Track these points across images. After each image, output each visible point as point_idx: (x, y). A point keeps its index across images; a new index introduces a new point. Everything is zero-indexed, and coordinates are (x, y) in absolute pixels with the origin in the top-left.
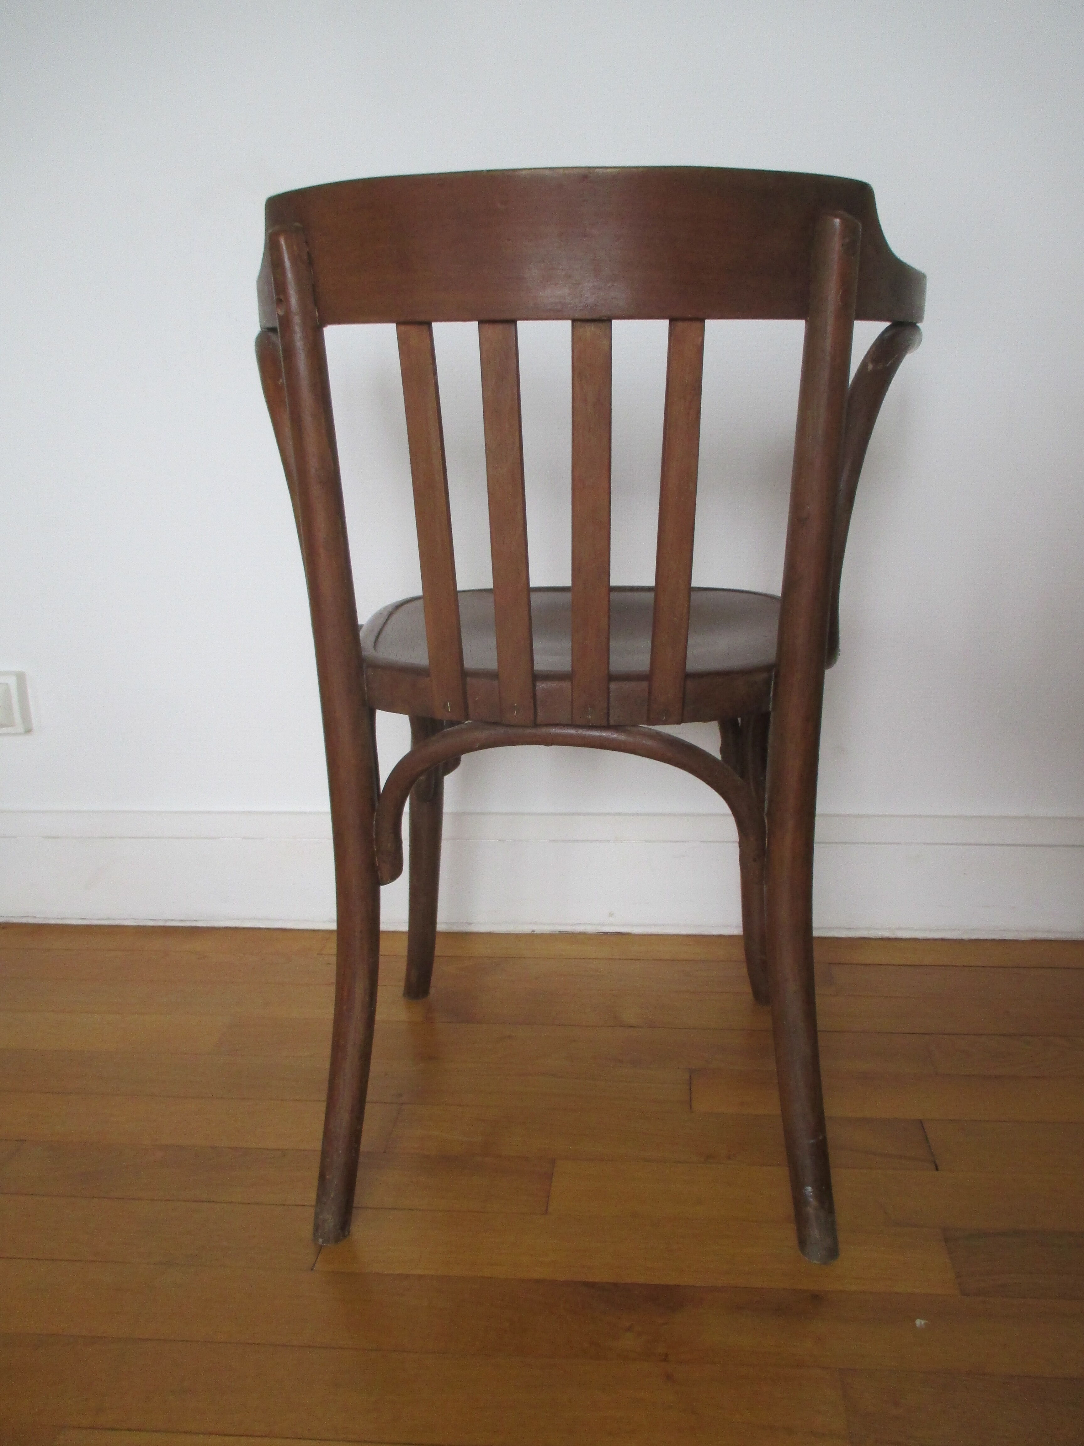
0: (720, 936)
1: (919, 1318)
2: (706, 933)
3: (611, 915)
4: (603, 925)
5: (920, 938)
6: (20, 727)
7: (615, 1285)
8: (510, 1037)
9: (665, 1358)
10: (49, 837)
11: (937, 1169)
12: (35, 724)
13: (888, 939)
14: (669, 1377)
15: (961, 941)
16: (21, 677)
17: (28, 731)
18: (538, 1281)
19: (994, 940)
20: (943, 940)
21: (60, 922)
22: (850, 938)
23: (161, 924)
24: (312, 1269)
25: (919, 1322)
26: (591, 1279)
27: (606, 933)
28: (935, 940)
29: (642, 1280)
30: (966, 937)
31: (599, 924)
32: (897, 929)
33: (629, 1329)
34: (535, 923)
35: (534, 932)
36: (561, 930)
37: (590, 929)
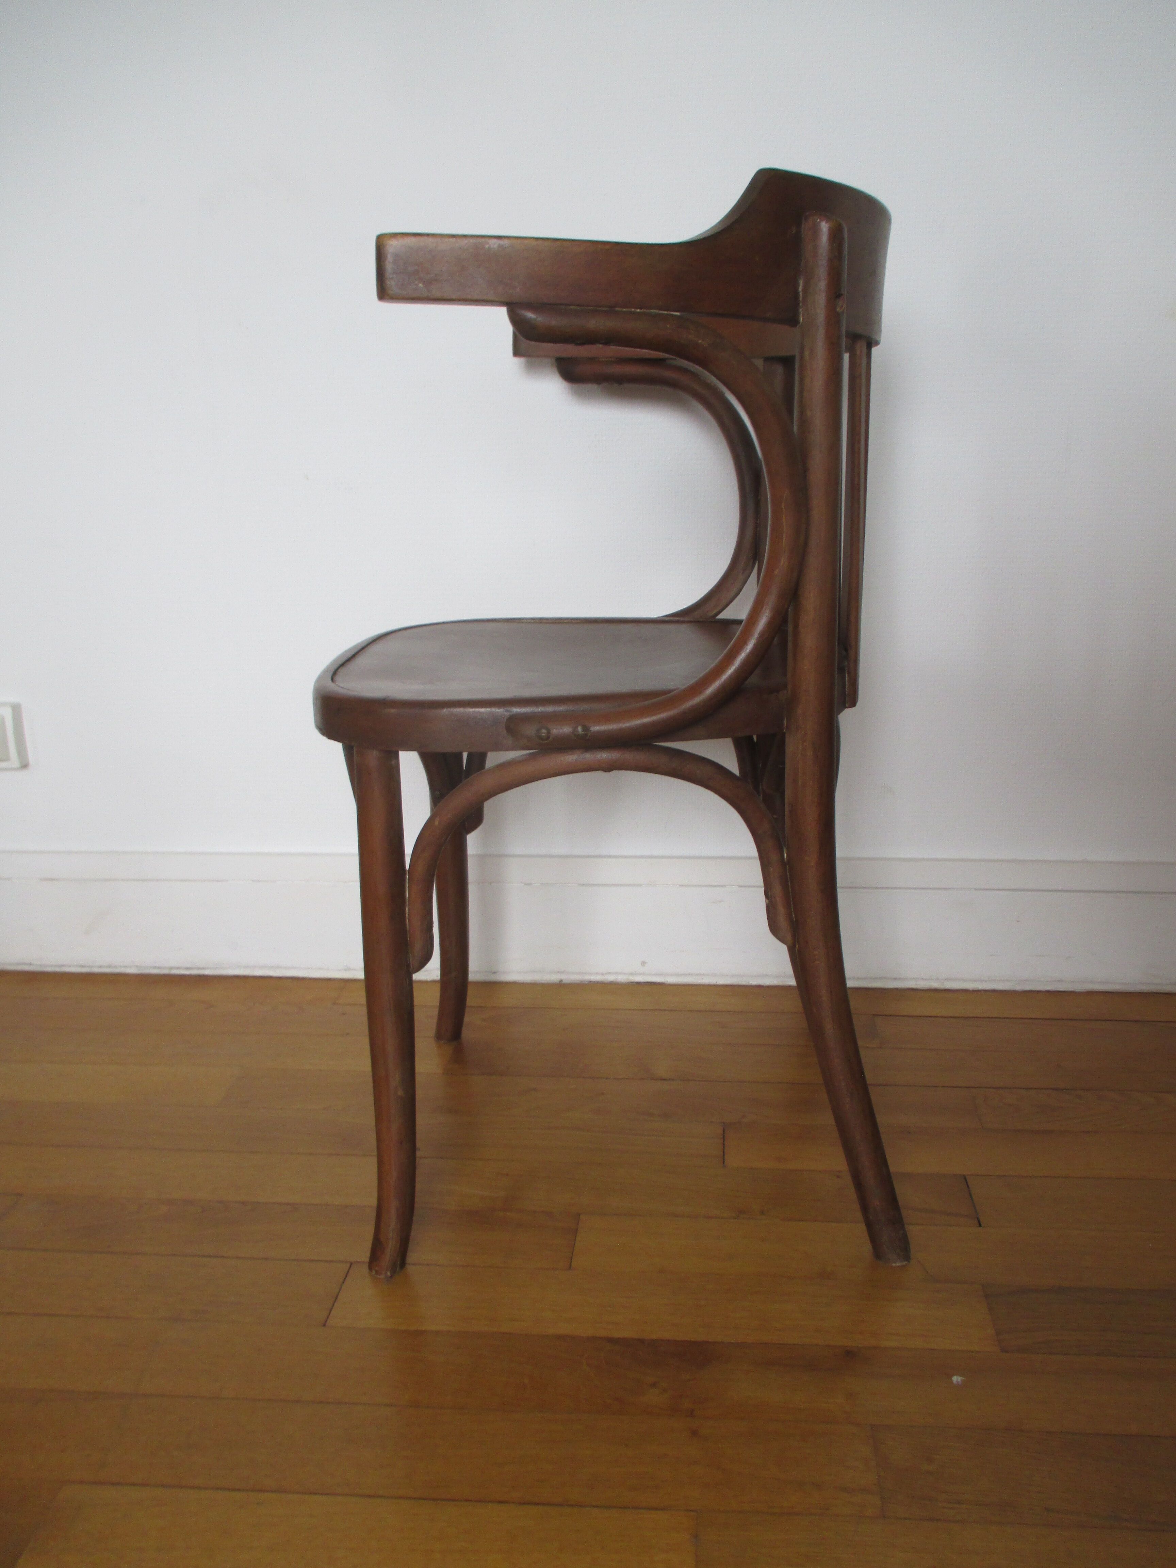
0: (760, 987)
1: (956, 1375)
2: (744, 983)
3: (643, 963)
4: (637, 974)
5: (971, 989)
6: (15, 761)
7: (641, 1341)
8: (535, 1090)
9: (691, 1413)
10: (47, 880)
11: (980, 1225)
12: (31, 759)
13: (936, 990)
14: (694, 1433)
15: (1014, 992)
16: (16, 709)
17: (24, 766)
18: (559, 1337)
19: (1048, 992)
20: (994, 991)
21: (58, 969)
22: (897, 989)
23: (166, 972)
24: (324, 1325)
25: (956, 1379)
26: (616, 1335)
27: (639, 983)
28: (986, 991)
29: (667, 1335)
30: (1018, 988)
31: (631, 974)
32: (946, 979)
33: (654, 1385)
34: (563, 972)
35: (562, 981)
36: (591, 980)
37: (621, 978)
